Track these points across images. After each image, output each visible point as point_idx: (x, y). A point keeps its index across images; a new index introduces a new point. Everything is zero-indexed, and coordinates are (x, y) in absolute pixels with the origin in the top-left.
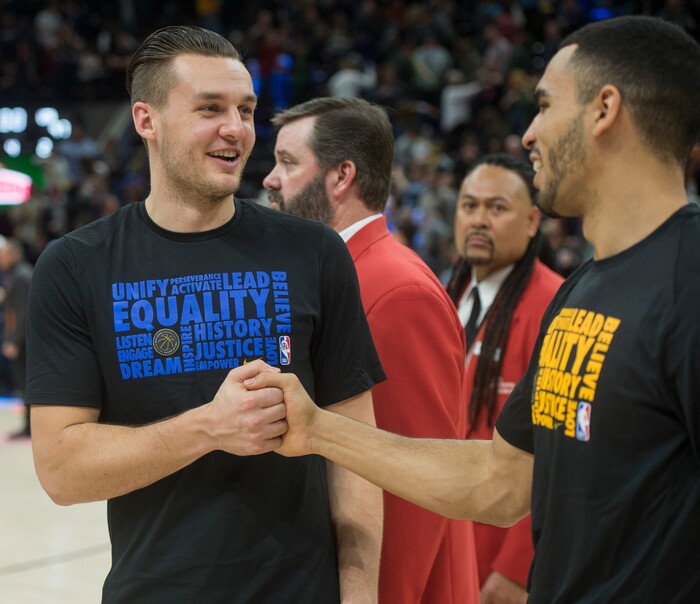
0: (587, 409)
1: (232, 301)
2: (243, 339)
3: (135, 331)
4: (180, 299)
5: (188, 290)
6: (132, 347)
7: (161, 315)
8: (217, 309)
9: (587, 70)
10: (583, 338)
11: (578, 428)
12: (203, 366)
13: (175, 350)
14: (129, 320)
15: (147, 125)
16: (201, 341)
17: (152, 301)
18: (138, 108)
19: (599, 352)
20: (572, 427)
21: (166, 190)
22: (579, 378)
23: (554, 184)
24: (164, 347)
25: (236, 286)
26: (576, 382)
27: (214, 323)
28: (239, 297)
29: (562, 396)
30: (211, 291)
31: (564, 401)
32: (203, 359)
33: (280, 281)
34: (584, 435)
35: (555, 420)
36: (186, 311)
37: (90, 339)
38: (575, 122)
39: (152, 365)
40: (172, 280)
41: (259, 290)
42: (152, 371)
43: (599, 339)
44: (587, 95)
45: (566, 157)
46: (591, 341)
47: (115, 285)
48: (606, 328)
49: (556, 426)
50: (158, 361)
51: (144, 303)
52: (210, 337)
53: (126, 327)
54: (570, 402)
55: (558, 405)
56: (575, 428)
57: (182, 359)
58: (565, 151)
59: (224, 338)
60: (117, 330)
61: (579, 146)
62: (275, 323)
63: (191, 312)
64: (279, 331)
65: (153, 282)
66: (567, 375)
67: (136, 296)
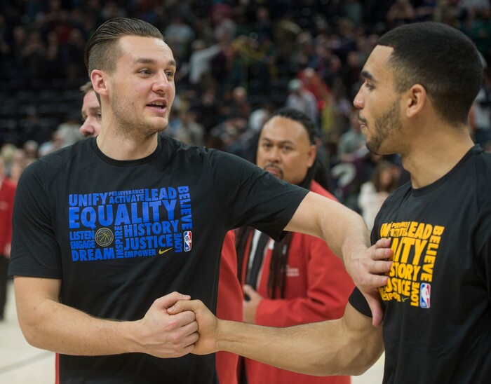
0: (428, 287)
1: (151, 209)
2: (158, 236)
3: (83, 228)
4: (115, 207)
5: (121, 202)
6: (80, 240)
7: (101, 217)
8: (140, 214)
9: (402, 70)
10: (418, 241)
11: (421, 300)
12: (130, 254)
13: (110, 243)
14: (79, 221)
15: (101, 85)
16: (129, 237)
17: (96, 208)
18: (95, 74)
19: (432, 249)
20: (417, 300)
21: (114, 130)
22: (419, 267)
23: (379, 139)
24: (103, 241)
25: (154, 199)
26: (417, 270)
27: (138, 224)
28: (156, 205)
29: (407, 280)
30: (137, 202)
31: (409, 283)
32: (130, 249)
33: (184, 193)
34: (426, 304)
35: (402, 296)
36: (118, 216)
37: (52, 231)
38: (394, 104)
39: (94, 253)
40: (110, 193)
41: (169, 200)
42: (94, 256)
43: (431, 241)
44: (402, 87)
45: (388, 126)
46: (425, 242)
47: (71, 196)
48: (435, 233)
49: (403, 300)
50: (98, 251)
51: (90, 209)
52: (136, 234)
53: (78, 225)
54: (413, 283)
55: (404, 286)
56: (419, 301)
57: (115, 249)
58: (387, 122)
59: (145, 235)
60: (71, 227)
61: (397, 121)
62: (181, 223)
63: (122, 217)
64: (183, 228)
65: (97, 195)
66: (409, 266)
67: (85, 204)
